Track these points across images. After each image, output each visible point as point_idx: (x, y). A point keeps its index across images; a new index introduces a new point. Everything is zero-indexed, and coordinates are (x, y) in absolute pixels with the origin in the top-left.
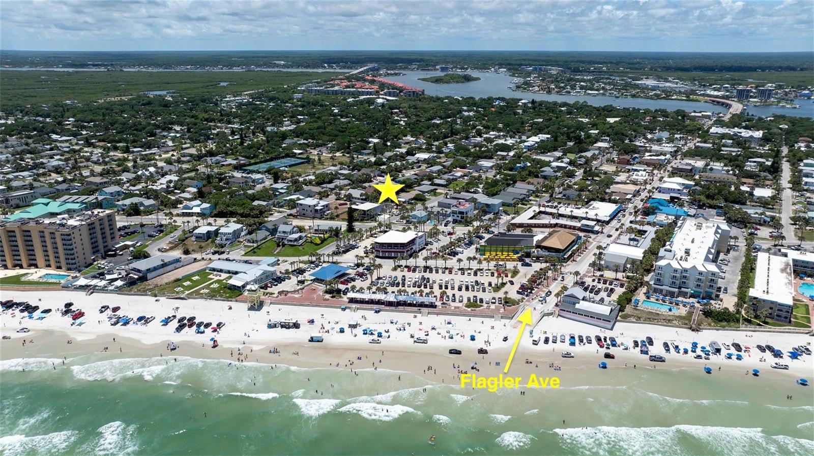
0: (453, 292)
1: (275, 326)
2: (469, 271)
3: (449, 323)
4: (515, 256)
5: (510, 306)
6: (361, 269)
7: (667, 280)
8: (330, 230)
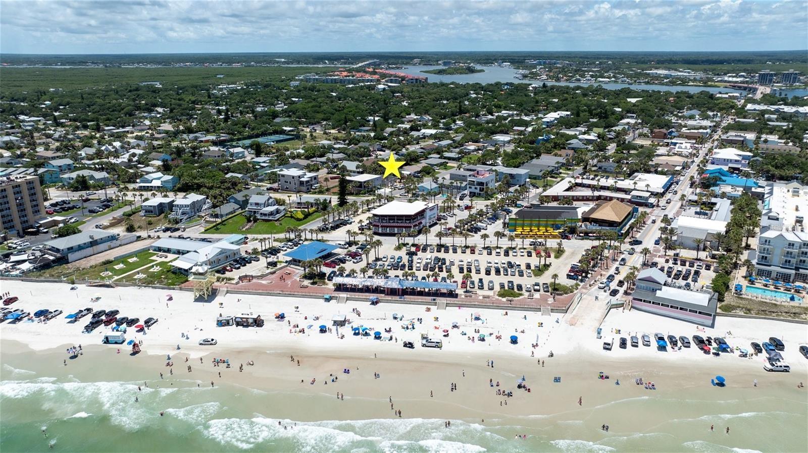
0: (480, 276)
1: (227, 323)
2: (498, 250)
3: (477, 319)
4: (556, 232)
5: (561, 295)
6: (353, 249)
7: (777, 257)
8: (317, 203)
